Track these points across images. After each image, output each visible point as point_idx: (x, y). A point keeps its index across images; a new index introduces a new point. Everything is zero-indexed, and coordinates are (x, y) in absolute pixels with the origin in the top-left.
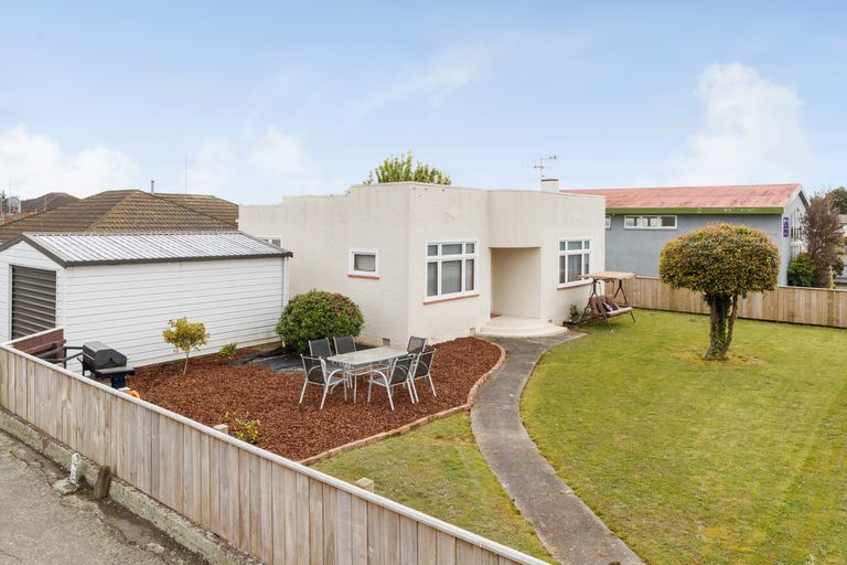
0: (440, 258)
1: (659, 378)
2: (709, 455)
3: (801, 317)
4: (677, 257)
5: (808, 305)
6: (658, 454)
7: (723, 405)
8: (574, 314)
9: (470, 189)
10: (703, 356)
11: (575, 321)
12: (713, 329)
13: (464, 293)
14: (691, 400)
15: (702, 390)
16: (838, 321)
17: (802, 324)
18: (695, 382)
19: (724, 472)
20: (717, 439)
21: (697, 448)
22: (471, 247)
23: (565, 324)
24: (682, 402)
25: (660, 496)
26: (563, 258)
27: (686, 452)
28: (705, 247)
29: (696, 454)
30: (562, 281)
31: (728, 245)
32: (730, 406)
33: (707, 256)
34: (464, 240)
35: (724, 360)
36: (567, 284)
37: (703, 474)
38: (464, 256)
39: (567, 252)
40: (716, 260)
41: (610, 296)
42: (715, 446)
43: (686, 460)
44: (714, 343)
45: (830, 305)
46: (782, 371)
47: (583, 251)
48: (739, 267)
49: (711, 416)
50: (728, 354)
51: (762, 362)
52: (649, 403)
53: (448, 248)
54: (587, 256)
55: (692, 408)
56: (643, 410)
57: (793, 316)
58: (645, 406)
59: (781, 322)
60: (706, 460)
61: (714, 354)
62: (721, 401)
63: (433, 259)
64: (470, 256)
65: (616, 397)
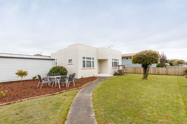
0: (86, 60)
1: (132, 82)
2: (148, 100)
3: (161, 73)
4: (136, 57)
5: (162, 71)
6: (130, 100)
7: (149, 87)
8: (115, 73)
9: (93, 47)
10: (142, 78)
11: (115, 74)
12: (144, 73)
13: (92, 68)
14: (140, 86)
15: (143, 84)
16: (168, 73)
17: (161, 75)
18: (141, 83)
19: (155, 107)
20: (149, 95)
21: (143, 98)
22: (93, 59)
23: (113, 75)
24: (138, 87)
25: (130, 118)
26: (113, 62)
27: (140, 99)
28: (142, 54)
29: (144, 100)
30: (113, 66)
31: (147, 53)
32: (151, 87)
33: (142, 56)
34: (91, 57)
35: (147, 79)
36: (114, 67)
37: (147, 108)
38: (91, 60)
39: (114, 61)
40: (144, 56)
41: (122, 70)
42: (149, 97)
43: (140, 102)
44: (144, 76)
45: (167, 70)
46: (161, 81)
47: (117, 61)
48: (150, 57)
49: (146, 89)
50: (148, 78)
51: (155, 79)
52: (129, 87)
53: (87, 58)
54: (118, 62)
55: (140, 88)
56: (127, 88)
57: (159, 73)
58: (128, 87)
59: (156, 74)
60: (147, 102)
61: (144, 78)
62: (148, 86)
63: (84, 60)
64: (93, 60)
65: (120, 86)
